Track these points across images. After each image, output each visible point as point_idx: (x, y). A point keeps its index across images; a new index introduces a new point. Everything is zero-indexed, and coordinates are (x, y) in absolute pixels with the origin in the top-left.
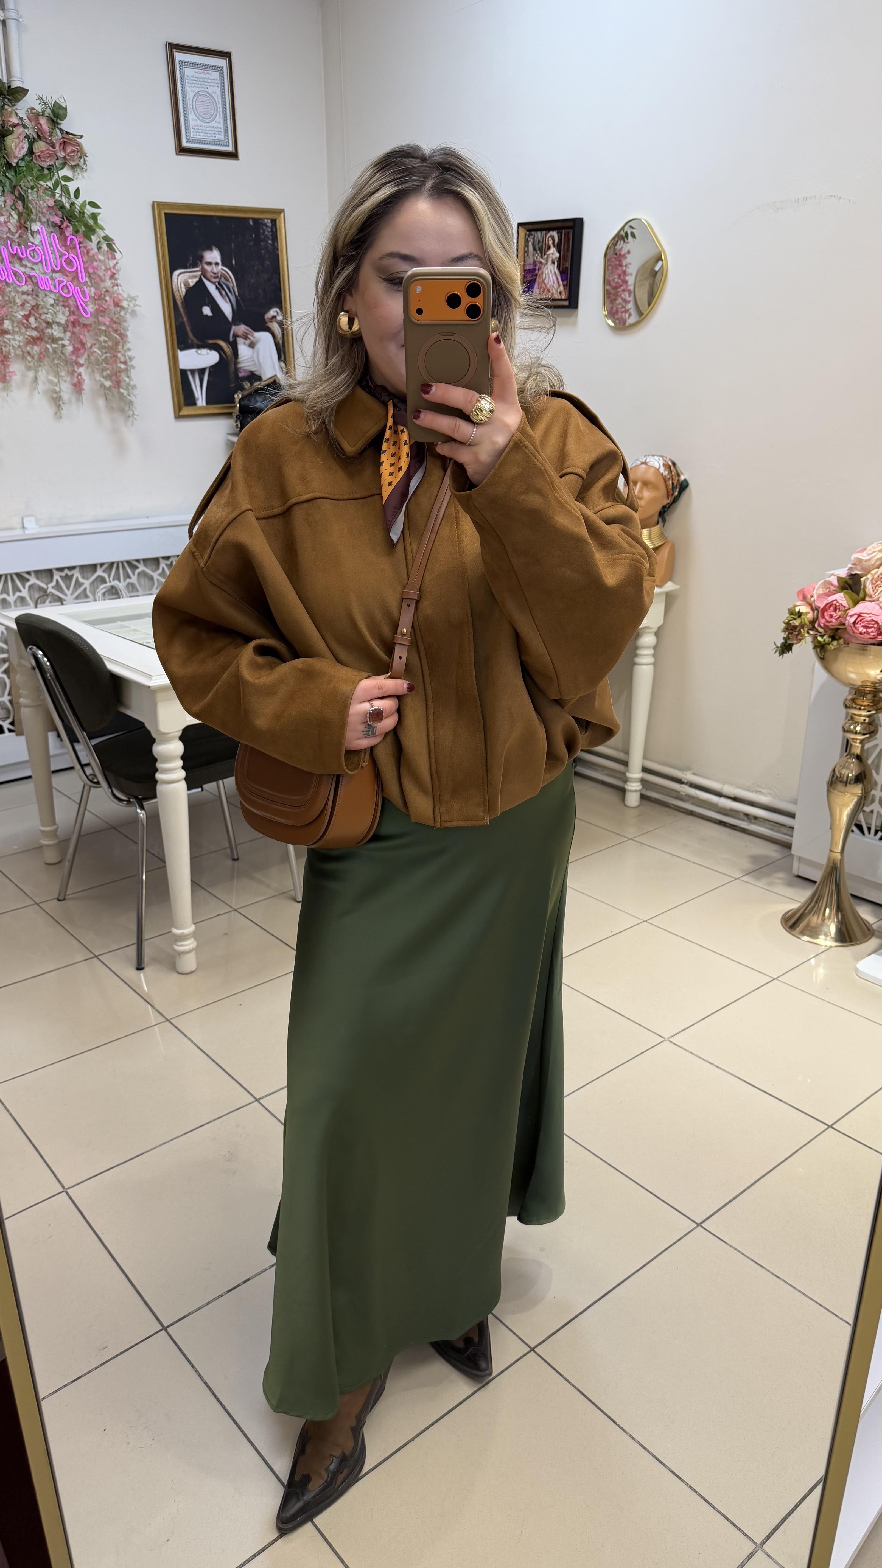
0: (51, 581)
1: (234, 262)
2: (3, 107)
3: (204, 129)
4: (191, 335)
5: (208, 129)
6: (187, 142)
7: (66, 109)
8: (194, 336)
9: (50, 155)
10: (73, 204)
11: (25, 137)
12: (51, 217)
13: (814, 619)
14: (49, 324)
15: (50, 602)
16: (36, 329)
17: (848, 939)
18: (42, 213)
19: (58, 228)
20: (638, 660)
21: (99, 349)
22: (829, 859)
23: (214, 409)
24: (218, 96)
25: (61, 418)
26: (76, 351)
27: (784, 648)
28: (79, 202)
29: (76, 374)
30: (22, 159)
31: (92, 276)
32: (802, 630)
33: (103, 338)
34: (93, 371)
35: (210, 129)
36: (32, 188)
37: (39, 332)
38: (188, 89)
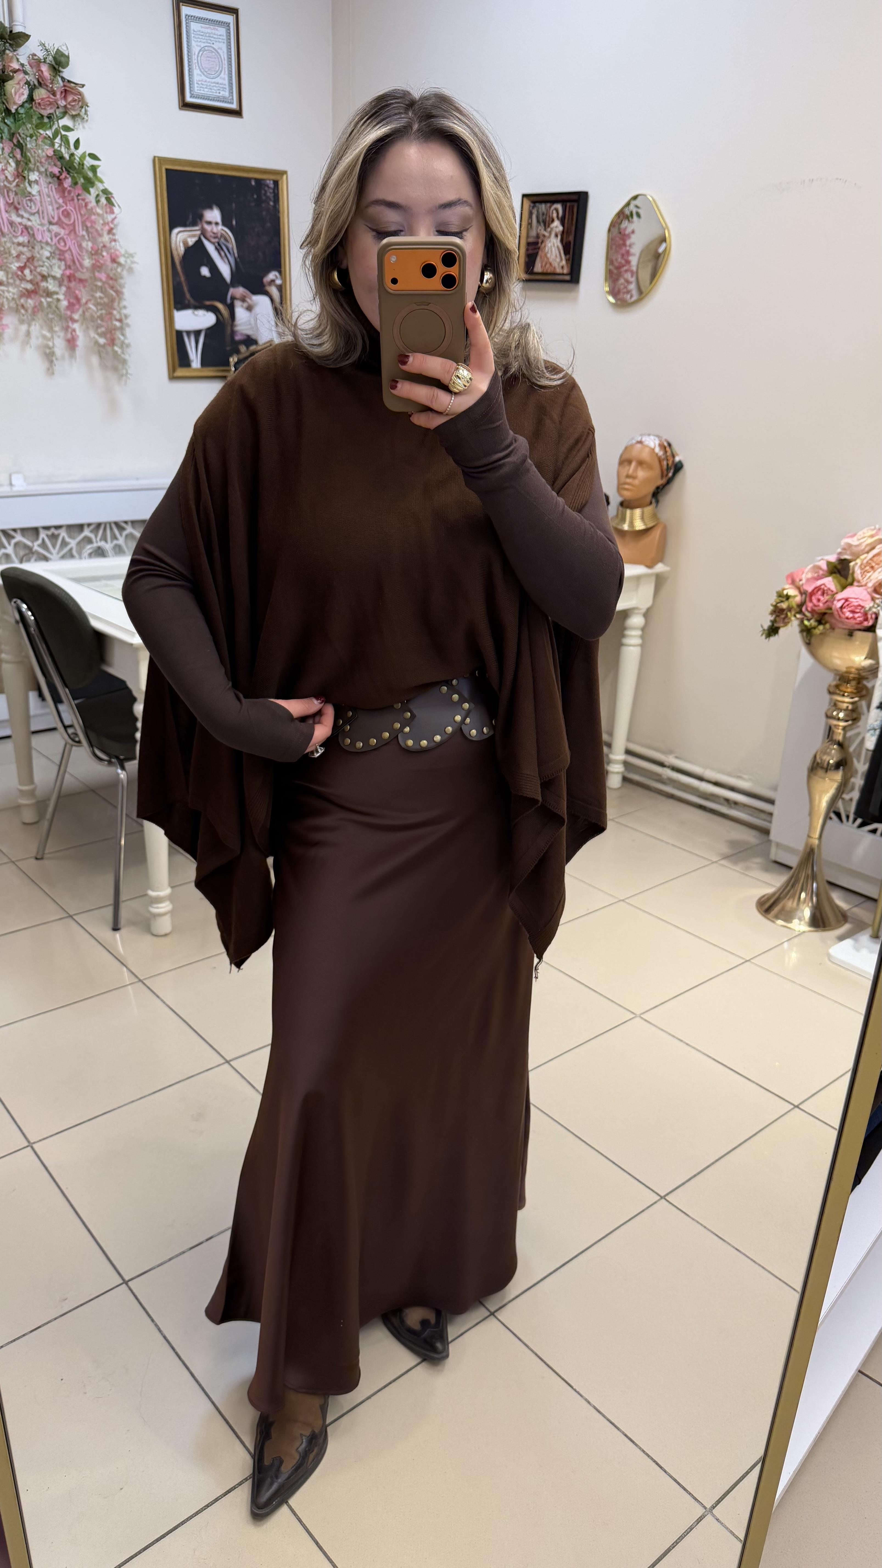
0: (37, 539)
1: (234, 222)
2: (4, 51)
3: (209, 84)
4: (188, 296)
5: (212, 85)
6: (191, 97)
7: (68, 57)
8: (192, 296)
9: (51, 103)
10: (72, 155)
11: (25, 83)
12: (50, 167)
13: (801, 602)
14: (44, 278)
15: (36, 560)
16: (31, 281)
17: (821, 924)
18: (41, 163)
19: (55, 179)
20: (626, 641)
21: (94, 305)
22: (807, 844)
23: (209, 371)
24: (223, 52)
25: (53, 373)
26: (71, 306)
27: (771, 630)
28: (78, 153)
29: (70, 330)
30: (22, 106)
31: (90, 230)
32: (789, 614)
33: (98, 294)
34: (87, 328)
35: (214, 85)
36: (31, 136)
37: (33, 285)
38: (193, 44)
